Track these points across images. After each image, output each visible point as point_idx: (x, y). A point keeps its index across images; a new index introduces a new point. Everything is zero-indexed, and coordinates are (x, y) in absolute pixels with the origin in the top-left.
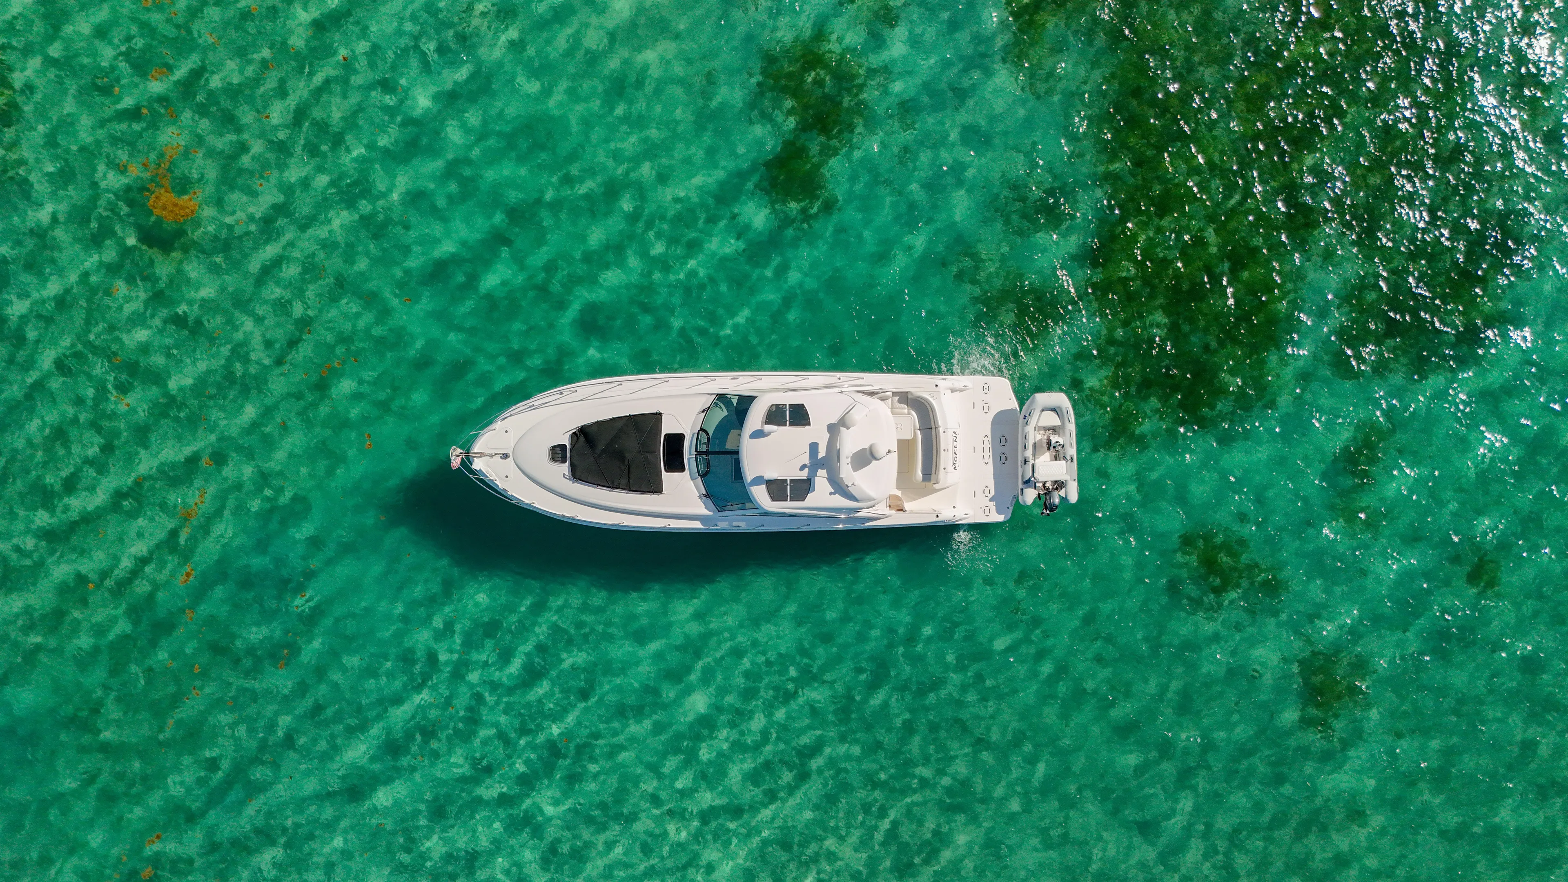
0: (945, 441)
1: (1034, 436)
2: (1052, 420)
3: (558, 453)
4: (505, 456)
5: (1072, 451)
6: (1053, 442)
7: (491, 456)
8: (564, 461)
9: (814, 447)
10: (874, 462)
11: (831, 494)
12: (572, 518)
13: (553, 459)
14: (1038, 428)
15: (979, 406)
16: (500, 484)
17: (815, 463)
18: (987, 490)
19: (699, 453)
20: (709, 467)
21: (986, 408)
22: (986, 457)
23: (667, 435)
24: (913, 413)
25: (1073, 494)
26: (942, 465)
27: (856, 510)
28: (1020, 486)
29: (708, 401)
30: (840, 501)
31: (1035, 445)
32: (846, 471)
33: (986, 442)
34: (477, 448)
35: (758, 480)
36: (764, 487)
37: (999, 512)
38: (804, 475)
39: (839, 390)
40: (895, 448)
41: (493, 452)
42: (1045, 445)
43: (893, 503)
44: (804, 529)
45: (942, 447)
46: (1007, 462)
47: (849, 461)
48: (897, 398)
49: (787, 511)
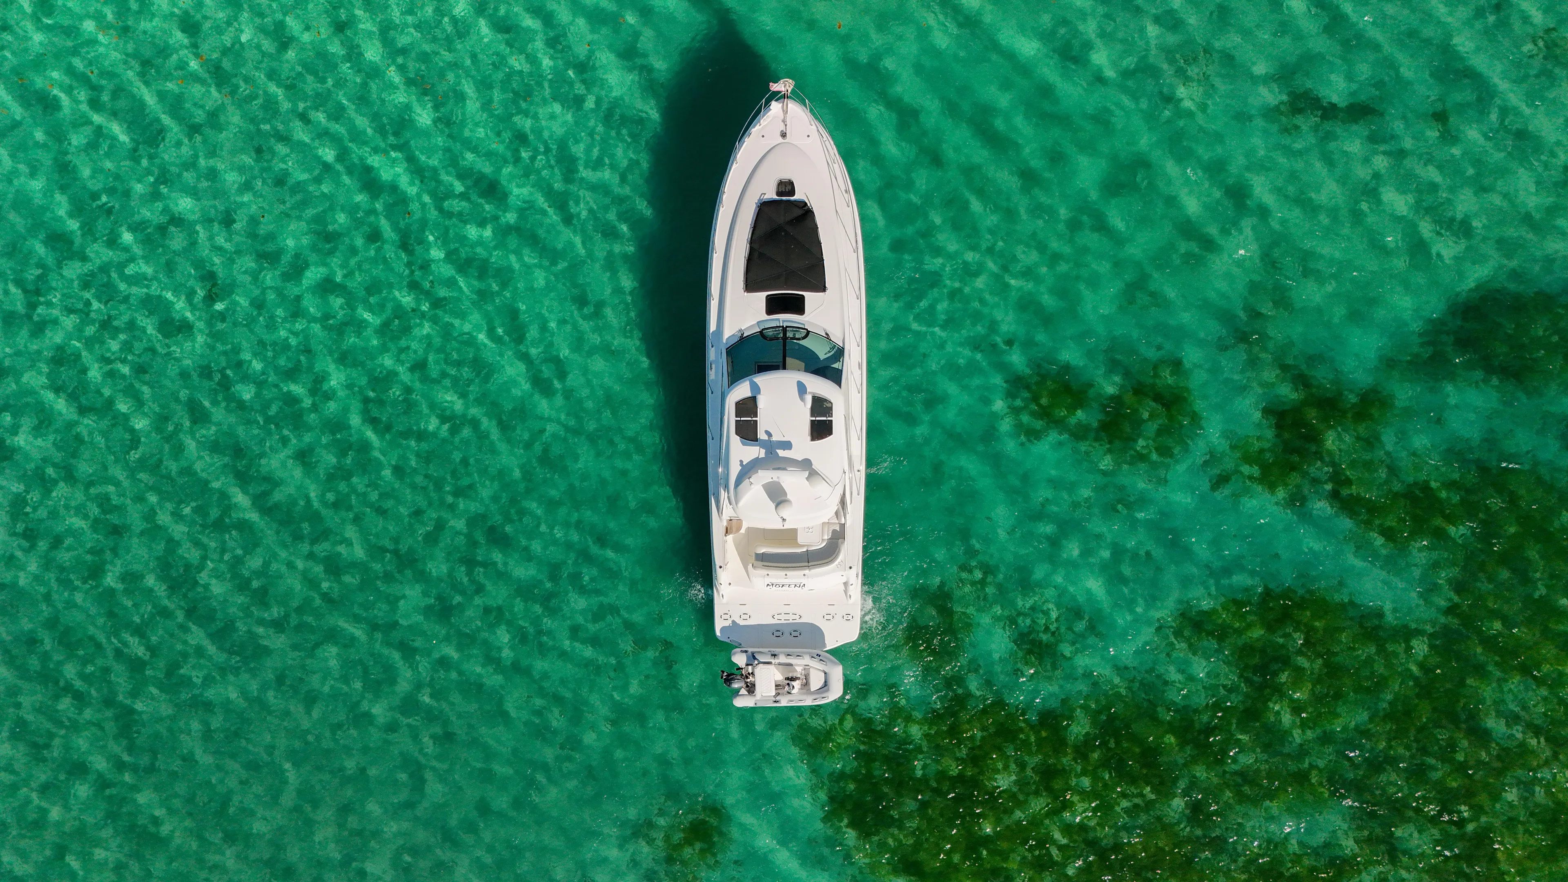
0: (795, 576)
1: (799, 665)
2: (816, 682)
3: (786, 187)
4: (784, 135)
5: (784, 702)
6: (794, 683)
7: (784, 121)
8: (778, 194)
9: (787, 445)
10: (773, 506)
11: (741, 461)
12: (721, 202)
13: (781, 183)
14: (807, 668)
15: (832, 610)
16: (755, 130)
17: (771, 447)
18: (746, 617)
19: (785, 329)
20: (770, 339)
21: (829, 617)
22: (779, 617)
23: (803, 297)
24: (824, 544)
25: (743, 702)
26: (772, 573)
27: (726, 487)
28: (750, 650)
29: (837, 339)
30: (735, 470)
31: (790, 665)
32: (764, 476)
33: (794, 617)
34: (793, 107)
35: (755, 388)
36: (749, 395)
37: (723, 629)
38: (762, 435)
39: (847, 469)
40: (788, 526)
41: (788, 123)
42: (790, 675)
43: (734, 522)
44: (709, 434)
45: (790, 573)
46: (774, 637)
47: (775, 479)
48: (838, 528)
49: (726, 418)
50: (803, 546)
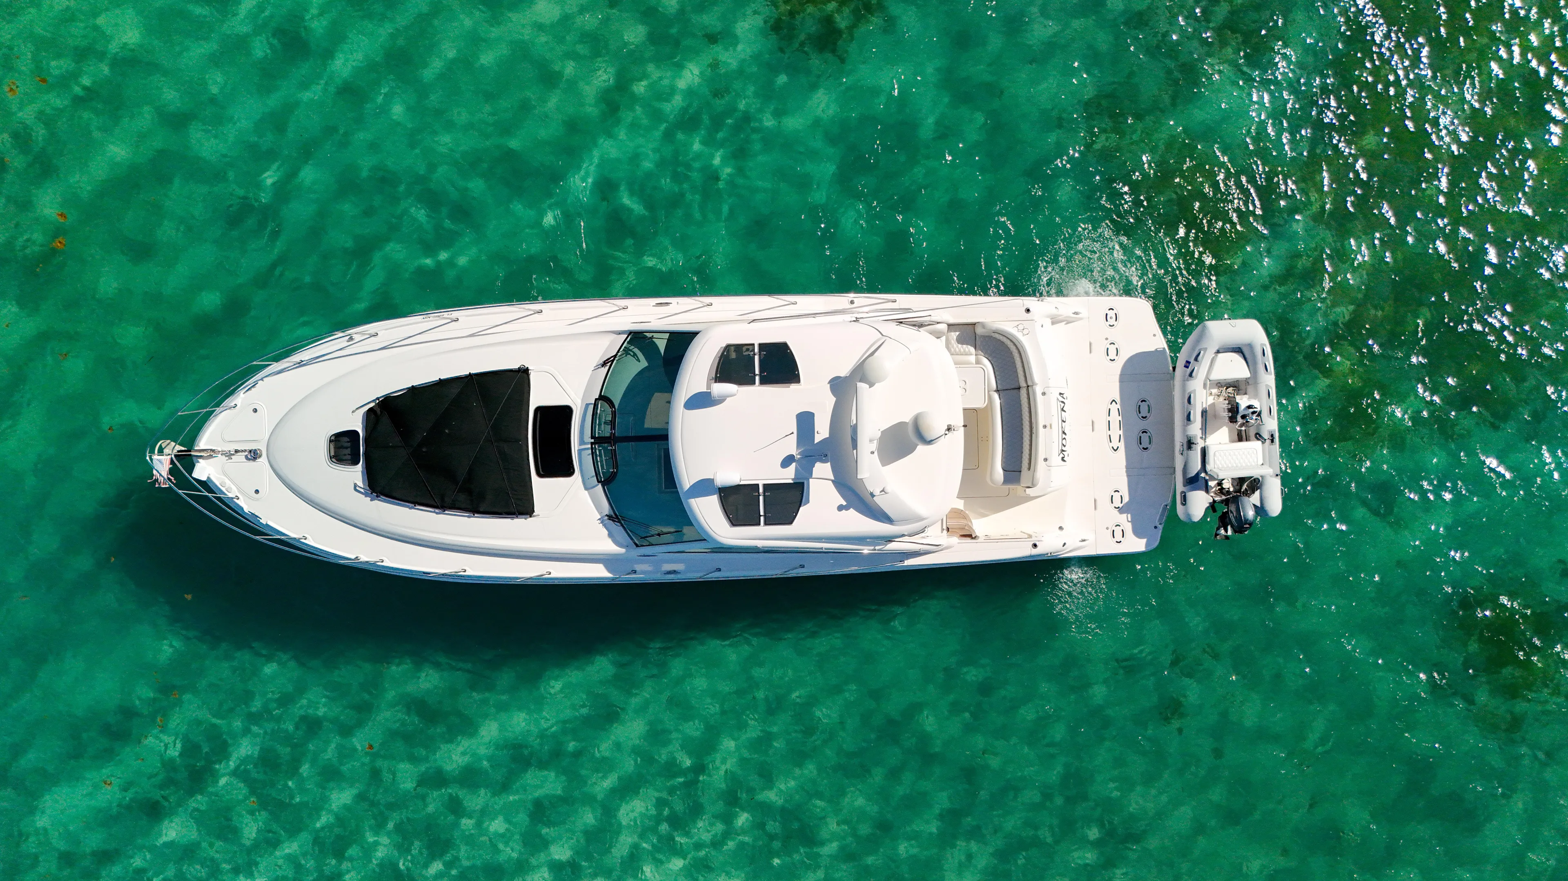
0: (1046, 411)
1: (1204, 397)
2: (1234, 368)
3: (342, 447)
4: (254, 455)
5: (1271, 424)
6: (1240, 407)
7: (230, 455)
8: (355, 462)
9: (805, 421)
10: (921, 448)
11: (841, 508)
12: (374, 564)
13: (336, 458)
14: (1211, 384)
15: (1099, 349)
16: (246, 505)
17: (810, 453)
18: (1117, 497)
19: (598, 440)
20: (616, 465)
21: (1111, 350)
22: (1115, 439)
23: (539, 409)
24: (986, 362)
25: (1274, 500)
26: (1041, 453)
27: (889, 539)
28: (1180, 487)
29: (613, 345)
30: (858, 523)
31: (1204, 413)
32: (869, 467)
33: (1113, 412)
34: (203, 442)
35: (704, 487)
36: (714, 500)
37: (1138, 533)
38: (788, 476)
39: (851, 319)
40: (958, 421)
41: (232, 447)
42: (1226, 414)
43: (952, 523)
44: (793, 574)
45: (1041, 420)
46: (1152, 448)
47: (874, 446)
48: (954, 335)
49: (760, 544)
50: (990, 398)
